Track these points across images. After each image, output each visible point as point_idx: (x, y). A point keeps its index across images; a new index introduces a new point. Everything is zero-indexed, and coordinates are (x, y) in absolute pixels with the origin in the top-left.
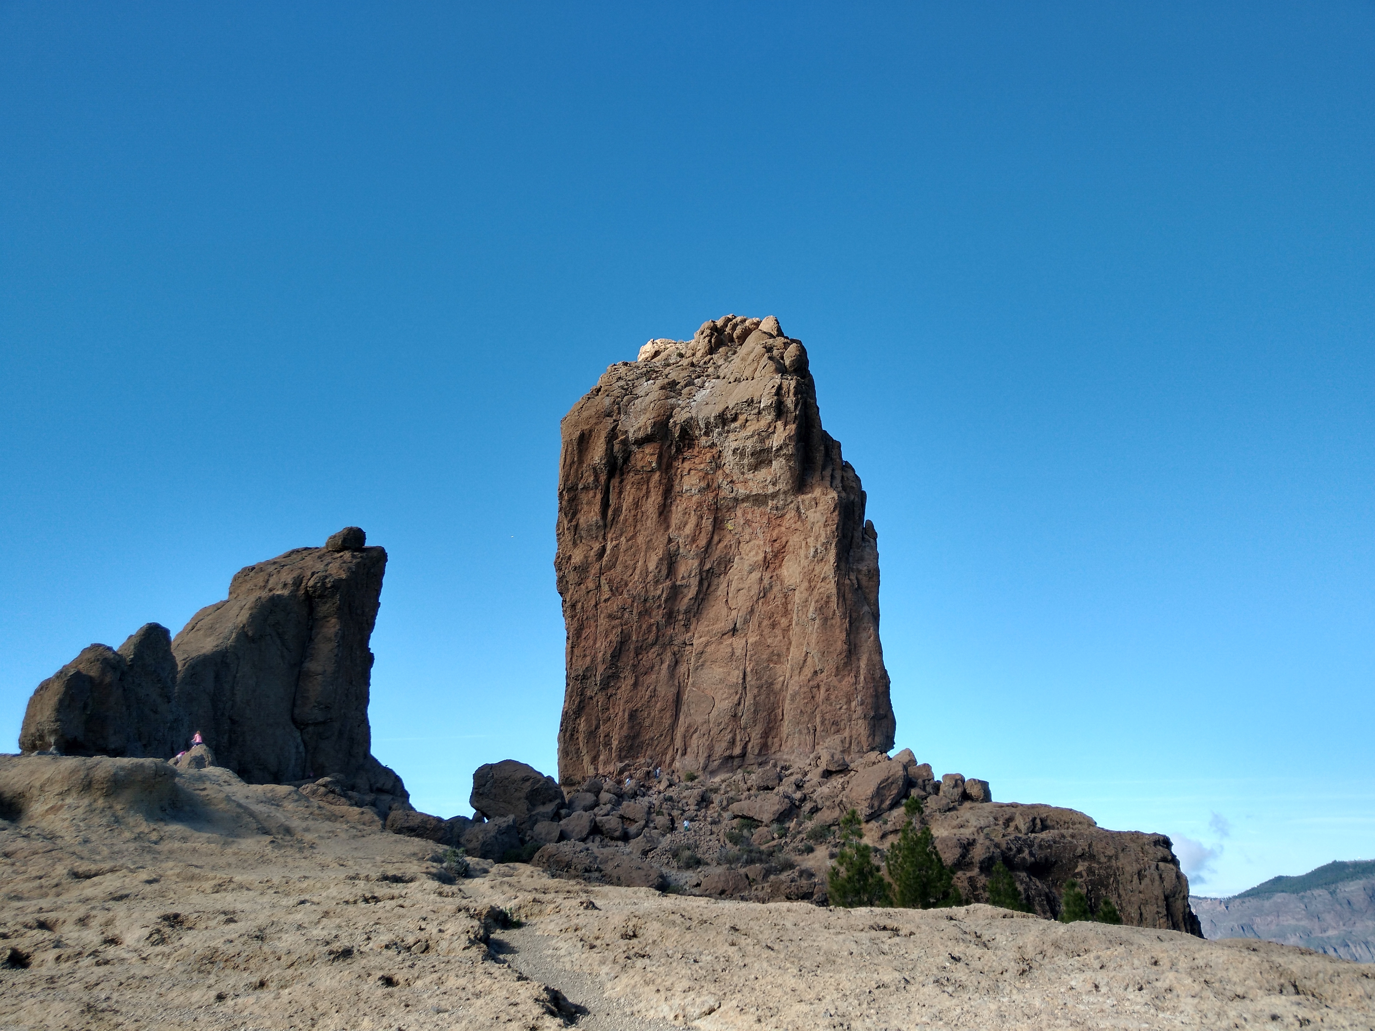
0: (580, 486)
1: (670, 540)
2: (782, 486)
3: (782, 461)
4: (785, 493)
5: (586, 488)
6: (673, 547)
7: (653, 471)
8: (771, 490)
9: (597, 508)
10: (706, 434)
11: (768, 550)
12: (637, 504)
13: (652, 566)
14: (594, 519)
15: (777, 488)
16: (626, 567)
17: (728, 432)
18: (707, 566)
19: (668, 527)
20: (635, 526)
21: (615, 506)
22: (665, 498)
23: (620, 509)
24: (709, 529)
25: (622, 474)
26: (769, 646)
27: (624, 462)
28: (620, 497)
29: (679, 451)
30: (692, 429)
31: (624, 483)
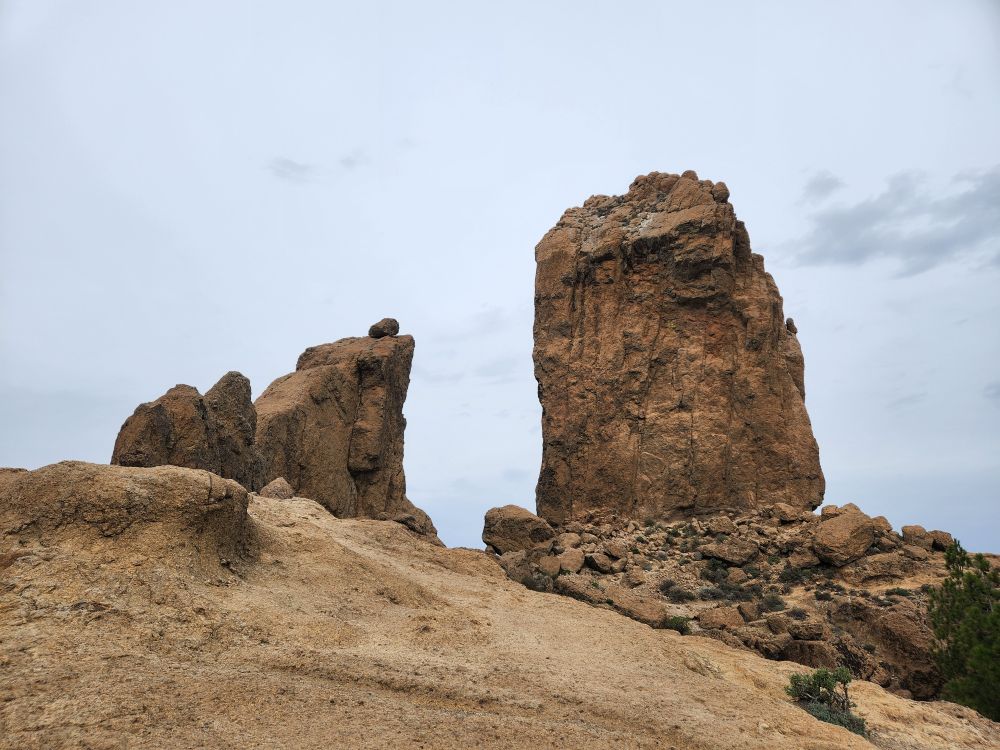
0: (553, 295)
1: (624, 336)
2: (719, 290)
3: (720, 269)
5: (557, 297)
6: (627, 341)
7: (610, 282)
8: (709, 293)
9: (566, 312)
10: (653, 252)
11: (707, 342)
12: (597, 309)
13: (610, 356)
14: (564, 320)
16: (590, 358)
17: (672, 248)
18: (654, 357)
20: (596, 326)
21: (579, 311)
22: (619, 304)
23: (583, 313)
24: (656, 327)
25: (584, 286)
26: (711, 419)
27: (586, 276)
28: (583, 304)
29: (630, 266)
30: (641, 248)
31: (586, 293)
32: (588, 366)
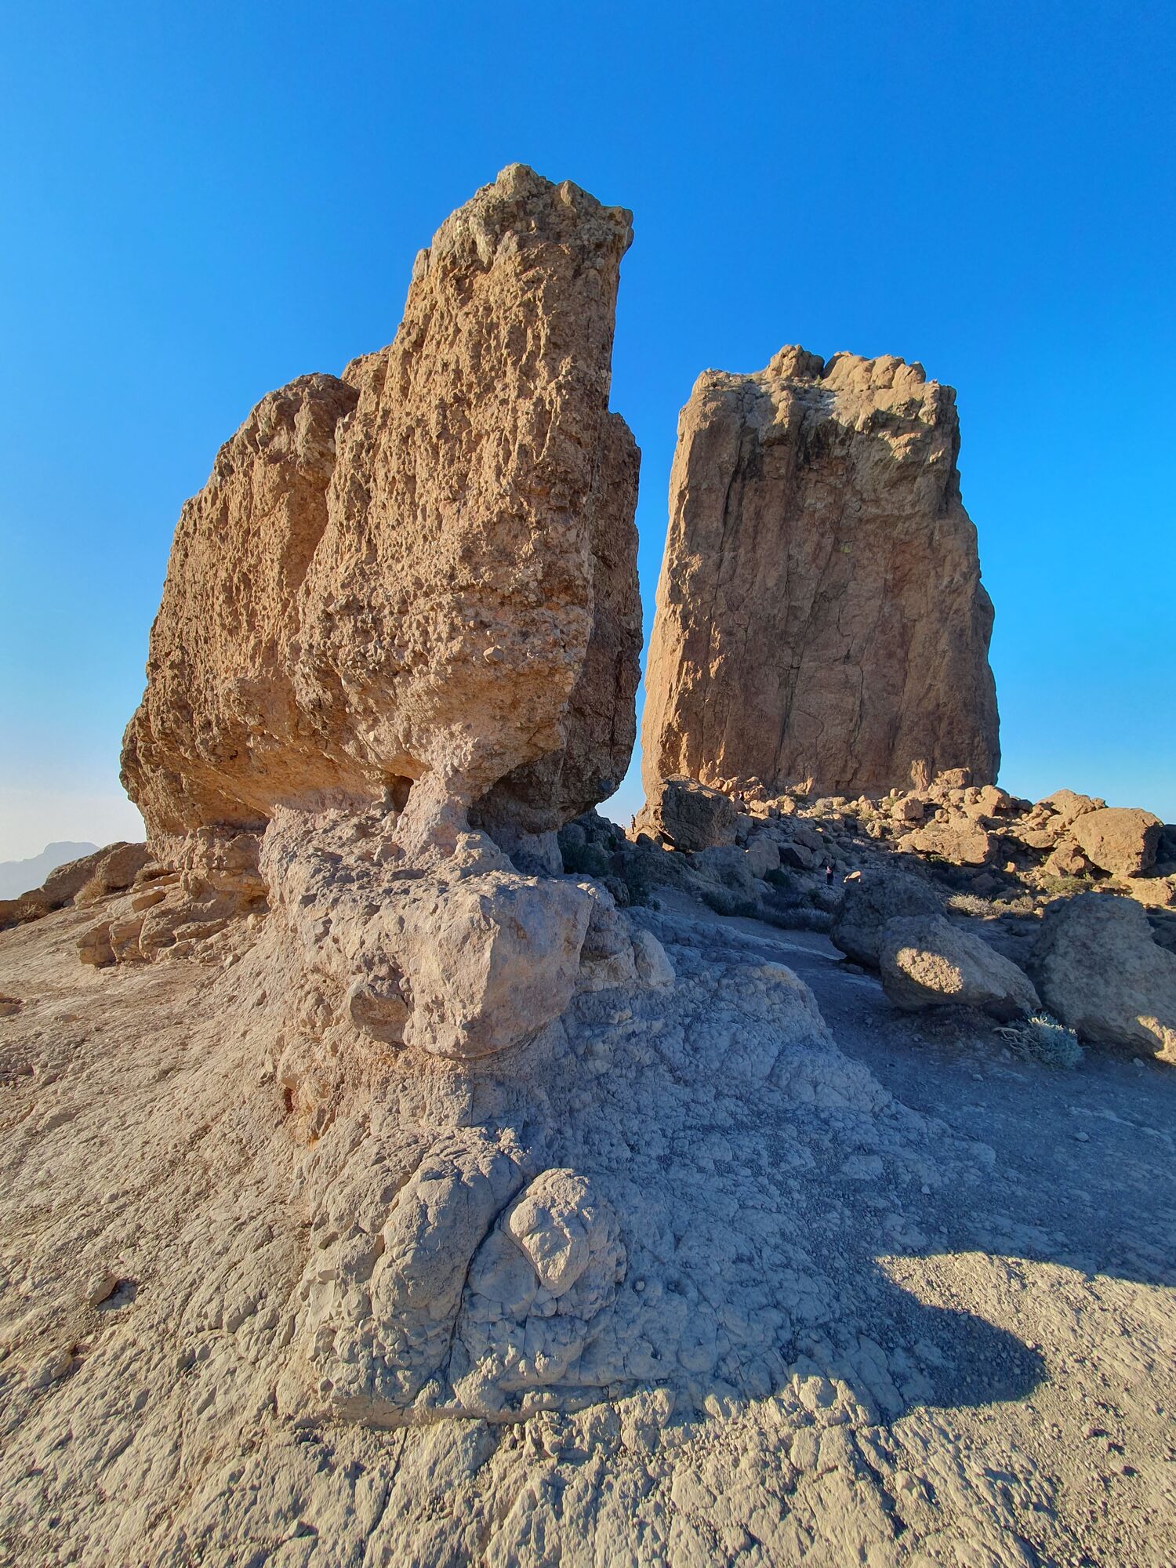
0: (704, 486)
1: (790, 557)
2: (923, 507)
3: (931, 477)
4: (924, 515)
5: (710, 490)
6: (792, 564)
7: (780, 478)
8: (908, 511)
9: (719, 512)
10: (842, 443)
11: (889, 577)
12: (758, 514)
13: (771, 583)
14: (715, 525)
15: (917, 509)
16: (744, 581)
18: (821, 590)
19: (788, 543)
20: (755, 538)
21: (735, 514)
22: (786, 512)
23: (739, 517)
24: (829, 548)
25: (744, 479)
26: (884, 676)
27: (748, 465)
28: (740, 504)
29: (807, 459)
30: (826, 435)
31: (746, 489)
32: (741, 592)
